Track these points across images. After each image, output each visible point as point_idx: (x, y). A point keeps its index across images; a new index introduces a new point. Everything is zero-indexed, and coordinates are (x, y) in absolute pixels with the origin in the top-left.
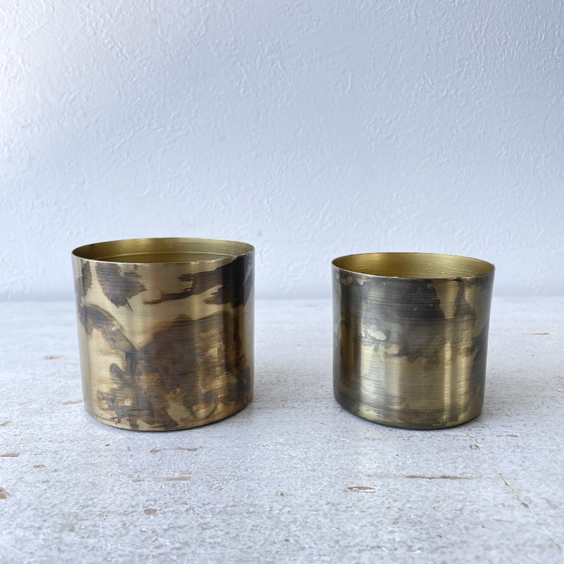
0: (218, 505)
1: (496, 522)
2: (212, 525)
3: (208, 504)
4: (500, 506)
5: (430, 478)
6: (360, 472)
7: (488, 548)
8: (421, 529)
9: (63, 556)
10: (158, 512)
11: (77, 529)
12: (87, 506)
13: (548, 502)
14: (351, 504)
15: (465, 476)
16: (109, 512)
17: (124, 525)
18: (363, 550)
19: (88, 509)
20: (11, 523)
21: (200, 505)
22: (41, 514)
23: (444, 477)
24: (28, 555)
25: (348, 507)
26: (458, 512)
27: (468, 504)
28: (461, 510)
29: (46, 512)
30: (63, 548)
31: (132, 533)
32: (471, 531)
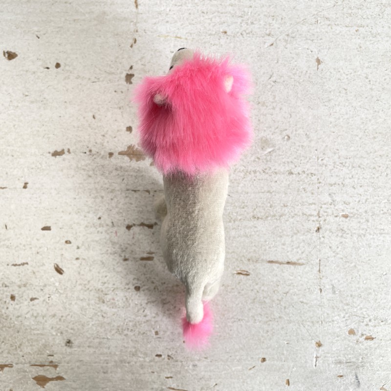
0: (169, 285)
1: (300, 303)
2: (168, 301)
3: (164, 283)
4: (307, 290)
5: (281, 263)
6: (243, 256)
7: (290, 322)
8: (264, 307)
9: (106, 320)
10: (141, 289)
11: (105, 301)
12: (105, 283)
13: (333, 287)
14: (234, 287)
15: (300, 261)
16: (117, 288)
17: (127, 299)
18: (235, 321)
19: (106, 285)
20: (73, 296)
21: (160, 284)
22: (85, 289)
23: (288, 263)
24: (90, 320)
25: (233, 289)
26: (285, 295)
27: (292, 288)
28: (286, 293)
29: (87, 287)
30: (104, 315)
31: (131, 305)
32: (286, 310)
